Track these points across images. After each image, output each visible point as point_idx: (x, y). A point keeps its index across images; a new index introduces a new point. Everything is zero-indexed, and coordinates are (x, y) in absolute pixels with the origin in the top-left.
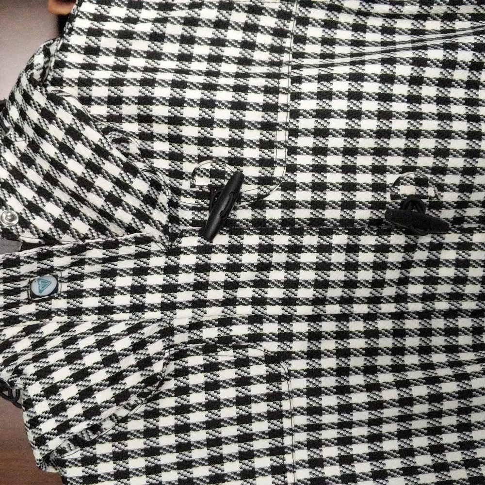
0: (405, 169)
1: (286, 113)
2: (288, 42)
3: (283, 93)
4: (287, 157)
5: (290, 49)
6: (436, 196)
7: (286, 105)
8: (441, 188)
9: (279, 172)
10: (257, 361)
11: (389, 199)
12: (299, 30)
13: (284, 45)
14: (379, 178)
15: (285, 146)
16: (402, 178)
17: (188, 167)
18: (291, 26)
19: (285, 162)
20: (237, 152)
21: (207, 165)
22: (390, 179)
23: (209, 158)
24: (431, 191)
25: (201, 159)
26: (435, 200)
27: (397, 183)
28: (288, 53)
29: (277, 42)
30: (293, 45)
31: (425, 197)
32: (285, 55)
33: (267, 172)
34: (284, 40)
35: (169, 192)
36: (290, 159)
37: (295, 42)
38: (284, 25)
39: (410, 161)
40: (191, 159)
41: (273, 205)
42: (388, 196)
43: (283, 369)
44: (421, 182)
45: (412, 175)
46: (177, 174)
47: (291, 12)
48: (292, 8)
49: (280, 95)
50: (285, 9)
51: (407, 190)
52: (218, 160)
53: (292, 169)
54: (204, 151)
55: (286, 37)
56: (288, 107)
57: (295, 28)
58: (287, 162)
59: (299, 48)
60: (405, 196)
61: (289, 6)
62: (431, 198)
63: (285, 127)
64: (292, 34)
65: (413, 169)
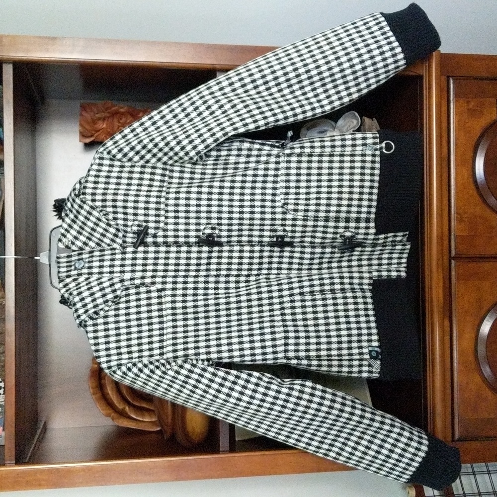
0: (208, 224)
1: (163, 205)
2: (166, 178)
4: (165, 220)
6: (219, 233)
7: (163, 202)
8: (221, 230)
9: (162, 225)
10: (154, 291)
11: (201, 235)
12: (171, 174)
14: (198, 227)
15: (164, 216)
16: (206, 227)
17: (130, 223)
18: (167, 173)
20: (147, 218)
21: (136, 223)
22: (202, 227)
23: (137, 220)
24: (217, 232)
25: (134, 220)
26: (219, 235)
27: (205, 229)
28: (166, 182)
29: (162, 178)
31: (215, 234)
33: (157, 225)
35: (123, 232)
39: (209, 221)
40: (131, 220)
41: (160, 236)
43: (163, 294)
44: (213, 229)
45: (210, 226)
46: (126, 226)
51: (208, 231)
52: (140, 221)
53: (166, 224)
54: (135, 218)
58: (165, 222)
59: (170, 180)
60: (207, 233)
63: (164, 209)
65: (210, 224)
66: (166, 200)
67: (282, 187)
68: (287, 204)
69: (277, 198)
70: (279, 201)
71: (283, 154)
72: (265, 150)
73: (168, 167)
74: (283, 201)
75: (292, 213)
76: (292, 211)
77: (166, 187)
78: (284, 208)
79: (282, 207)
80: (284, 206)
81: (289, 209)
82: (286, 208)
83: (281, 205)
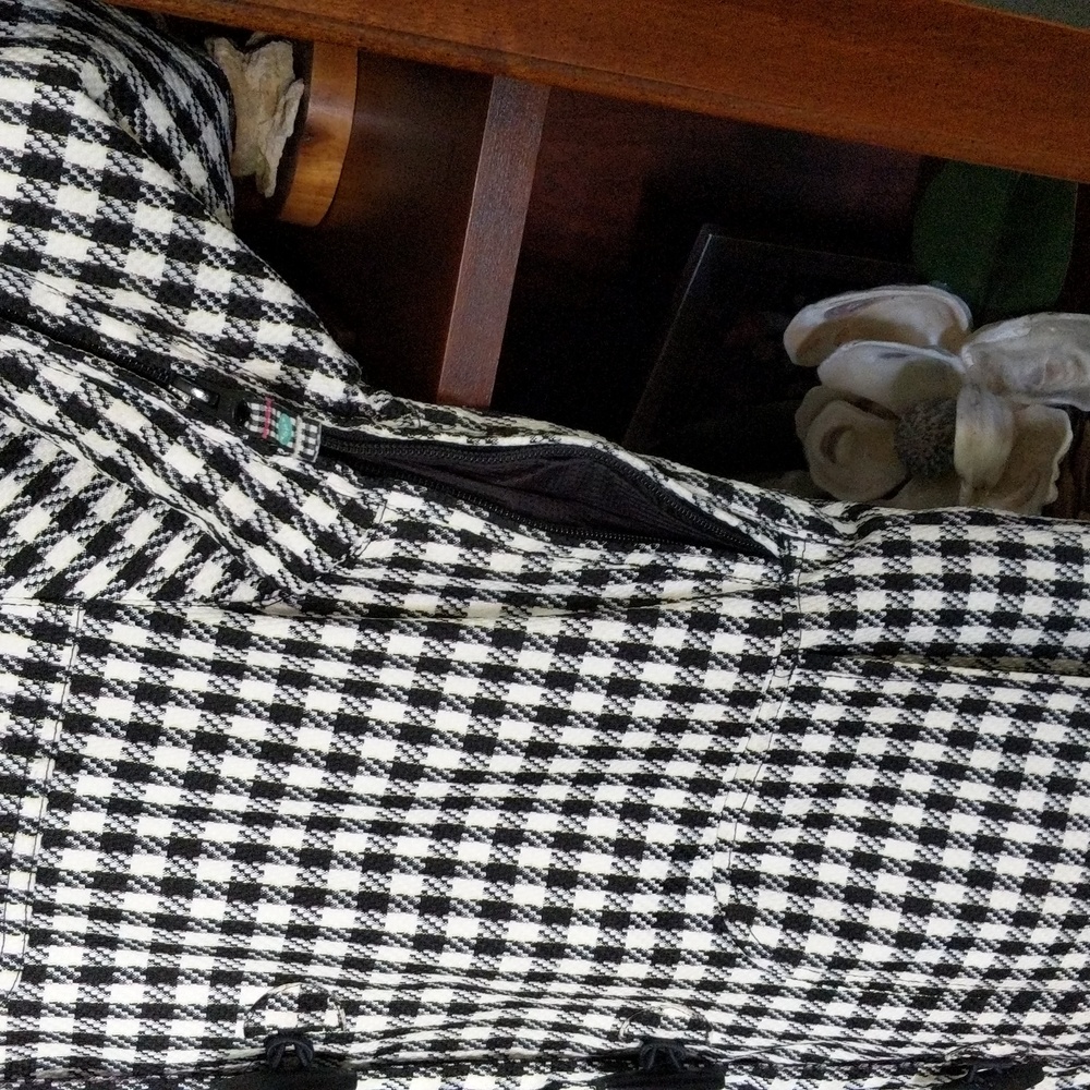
0: (281, 979)
1: (27, 875)
2: (58, 693)
3: (27, 832)
4: (28, 949)
5: (59, 707)
6: (341, 1025)
7: (27, 859)
8: (353, 1008)
9: (5, 981)
11: (240, 1034)
12: (86, 666)
13: (46, 698)
14: (224, 995)
15: (24, 930)
16: (273, 996)
18: (67, 656)
19: (20, 961)
22: (248, 995)
24: (331, 1017)
26: (338, 1031)
27: (262, 1003)
28: (54, 718)
29: (31, 689)
30: (68, 696)
31: (318, 1029)
32: (48, 723)
34: (49, 686)
36: (33, 953)
37: (74, 691)
38: (50, 655)
39: (294, 968)
42: (238, 1029)
44: (311, 1003)
45: (295, 989)
47: (66, 626)
48: (67, 618)
49: (20, 837)
50: (52, 620)
51: (285, 1019)
53: (35, 975)
55: (54, 680)
56: (34, 862)
57: (76, 662)
58: (27, 961)
59: (81, 705)
60: (275, 1028)
61: (62, 613)
62: (328, 1028)
63: (26, 898)
64: (67, 674)
65: (300, 979)
66: (46, 844)
67: (733, 815)
68: (748, 915)
69: (699, 869)
70: (706, 886)
71: (790, 652)
72: (680, 573)
73: (76, 619)
74: (725, 892)
75: (765, 963)
76: (764, 956)
77: (51, 756)
78: (727, 931)
79: (718, 925)
80: (727, 923)
81: (750, 944)
82: (740, 937)
83: (711, 913)
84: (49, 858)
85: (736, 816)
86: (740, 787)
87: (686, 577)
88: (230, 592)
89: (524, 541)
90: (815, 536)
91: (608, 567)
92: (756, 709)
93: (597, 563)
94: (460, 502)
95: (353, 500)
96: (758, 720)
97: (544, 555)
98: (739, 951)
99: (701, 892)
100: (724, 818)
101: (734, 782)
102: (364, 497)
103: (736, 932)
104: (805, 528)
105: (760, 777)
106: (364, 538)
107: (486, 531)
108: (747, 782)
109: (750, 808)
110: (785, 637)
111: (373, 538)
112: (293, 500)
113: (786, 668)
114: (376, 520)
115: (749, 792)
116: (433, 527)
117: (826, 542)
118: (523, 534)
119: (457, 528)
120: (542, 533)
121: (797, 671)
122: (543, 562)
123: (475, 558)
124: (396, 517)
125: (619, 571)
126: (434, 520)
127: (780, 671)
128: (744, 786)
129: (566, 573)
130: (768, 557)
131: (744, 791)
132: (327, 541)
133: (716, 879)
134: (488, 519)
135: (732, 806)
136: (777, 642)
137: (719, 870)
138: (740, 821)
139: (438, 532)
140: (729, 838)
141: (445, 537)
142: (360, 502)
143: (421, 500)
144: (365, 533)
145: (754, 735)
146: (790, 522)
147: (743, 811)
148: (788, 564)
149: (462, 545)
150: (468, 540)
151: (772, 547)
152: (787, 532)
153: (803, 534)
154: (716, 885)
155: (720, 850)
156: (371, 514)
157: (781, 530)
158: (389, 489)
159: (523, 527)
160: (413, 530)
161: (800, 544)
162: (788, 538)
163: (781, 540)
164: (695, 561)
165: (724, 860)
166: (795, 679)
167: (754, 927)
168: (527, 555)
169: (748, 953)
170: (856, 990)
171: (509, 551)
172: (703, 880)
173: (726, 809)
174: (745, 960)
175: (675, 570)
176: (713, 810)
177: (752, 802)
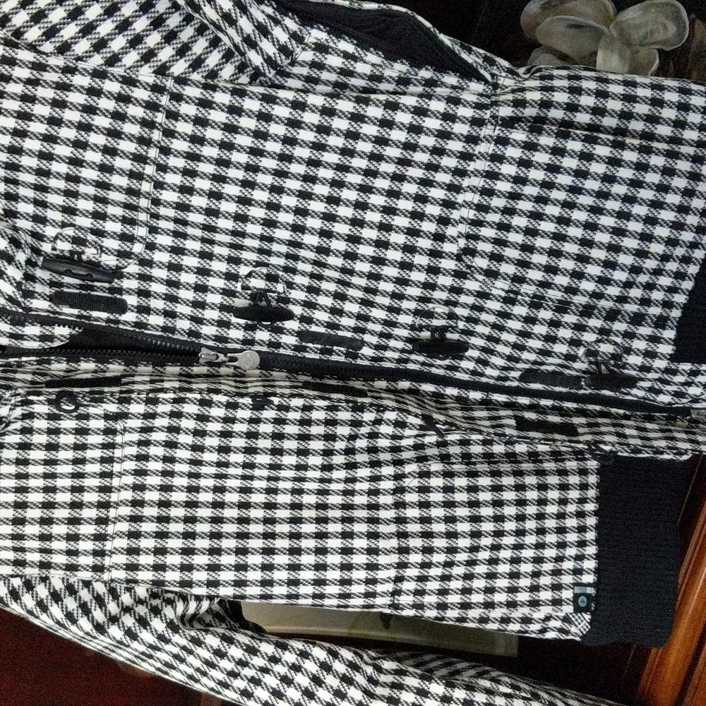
0: (259, 264)
1: (147, 200)
3: (147, 181)
4: (148, 235)
5: (160, 124)
6: (284, 292)
7: (148, 193)
8: (290, 285)
9: (138, 248)
10: (97, 417)
11: (239, 289)
12: (173, 106)
13: (155, 119)
14: (233, 268)
15: (147, 225)
16: (254, 272)
17: (50, 231)
18: (164, 100)
19: (145, 240)
20: (99, 225)
21: (69, 232)
22: (244, 270)
23: (72, 225)
24: (280, 287)
25: (64, 225)
26: (283, 295)
27: (250, 275)
28: (159, 129)
29: (149, 115)
30: (164, 120)
31: (274, 292)
32: (156, 131)
33: (126, 247)
34: (156, 114)
35: (28, 251)
36: (150, 237)
37: (167, 117)
38: (158, 99)
39: (264, 258)
40: (54, 224)
41: (130, 276)
42: (239, 286)
43: (119, 426)
44: (271, 278)
45: (264, 270)
46: (38, 237)
47: (165, 86)
48: (166, 83)
49: (144, 183)
50: (159, 83)
51: (258, 283)
52: (80, 228)
53: (151, 247)
54: (67, 218)
55: (159, 111)
56: (150, 195)
57: (168, 103)
58: (147, 240)
60: (255, 288)
61: (164, 80)
62: (279, 293)
63: (147, 211)
64: (164, 109)
65: (266, 265)
66: (155, 187)
67: (467, 204)
68: (472, 252)
69: (451, 231)
70: (453, 240)
73: (169, 84)
74: (462, 242)
75: (481, 278)
76: (480, 274)
77: (157, 147)
78: (463, 261)
79: (458, 258)
80: (463, 257)
81: (474, 267)
82: (469, 263)
83: (455, 252)
84: (156, 194)
85: (469, 206)
86: (471, 189)
87: (447, 87)
88: (237, 79)
89: (372, 58)
90: (510, 76)
91: (410, 76)
92: (478, 146)
93: (405, 74)
94: (344, 36)
95: (296, 32)
96: (480, 153)
97: (381, 66)
98: (469, 271)
99: (451, 242)
100: (463, 206)
101: (468, 187)
102: (301, 31)
103: (467, 261)
104: (505, 72)
105: (481, 185)
106: (300, 49)
107: (355, 51)
108: (475, 187)
109: (476, 201)
110: (492, 110)
111: (304, 49)
112: (269, 28)
113: (492, 124)
114: (306, 41)
115: (475, 193)
116: (331, 47)
117: (514, 79)
118: (372, 53)
119: (342, 49)
120: (380, 53)
121: (498, 128)
122: (381, 70)
123: (349, 65)
124: (315, 41)
125: (416, 79)
126: (331, 44)
127: (490, 126)
128: (472, 189)
129: (391, 77)
130: (486, 82)
131: (473, 192)
132: (283, 49)
133: (459, 237)
134: (356, 45)
135: (467, 200)
136: (488, 112)
137: (460, 233)
138: (471, 208)
139: (333, 50)
140: (465, 216)
141: (336, 53)
142: (299, 33)
143: (326, 34)
144: (300, 46)
145: (477, 161)
146: (498, 68)
147: (472, 203)
148: (496, 86)
149: (344, 57)
150: (346, 56)
151: (488, 77)
152: (496, 72)
153: (504, 74)
154: (459, 239)
155: (461, 222)
156: (303, 38)
157: (494, 71)
158: (312, 27)
159: (372, 49)
160: (321, 48)
161: (502, 79)
162: (497, 75)
163: (493, 75)
164: (451, 79)
165: (463, 228)
166: (497, 132)
167: (476, 258)
168: (373, 65)
169: (472, 272)
170: (527, 299)
171: (365, 62)
172: (452, 237)
173: (464, 201)
174: (472, 276)
175: (442, 83)
176: (458, 201)
177: (476, 198)
